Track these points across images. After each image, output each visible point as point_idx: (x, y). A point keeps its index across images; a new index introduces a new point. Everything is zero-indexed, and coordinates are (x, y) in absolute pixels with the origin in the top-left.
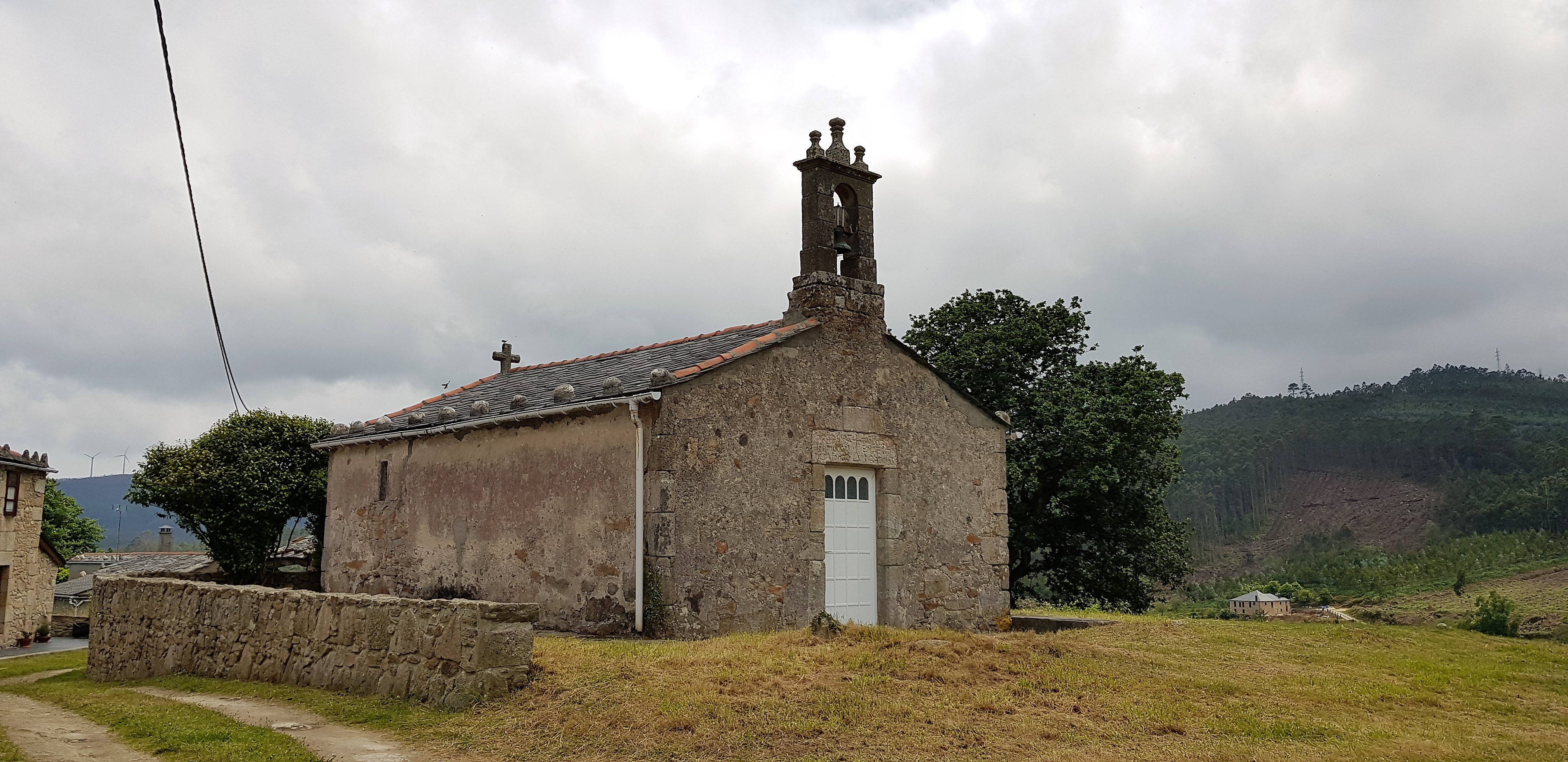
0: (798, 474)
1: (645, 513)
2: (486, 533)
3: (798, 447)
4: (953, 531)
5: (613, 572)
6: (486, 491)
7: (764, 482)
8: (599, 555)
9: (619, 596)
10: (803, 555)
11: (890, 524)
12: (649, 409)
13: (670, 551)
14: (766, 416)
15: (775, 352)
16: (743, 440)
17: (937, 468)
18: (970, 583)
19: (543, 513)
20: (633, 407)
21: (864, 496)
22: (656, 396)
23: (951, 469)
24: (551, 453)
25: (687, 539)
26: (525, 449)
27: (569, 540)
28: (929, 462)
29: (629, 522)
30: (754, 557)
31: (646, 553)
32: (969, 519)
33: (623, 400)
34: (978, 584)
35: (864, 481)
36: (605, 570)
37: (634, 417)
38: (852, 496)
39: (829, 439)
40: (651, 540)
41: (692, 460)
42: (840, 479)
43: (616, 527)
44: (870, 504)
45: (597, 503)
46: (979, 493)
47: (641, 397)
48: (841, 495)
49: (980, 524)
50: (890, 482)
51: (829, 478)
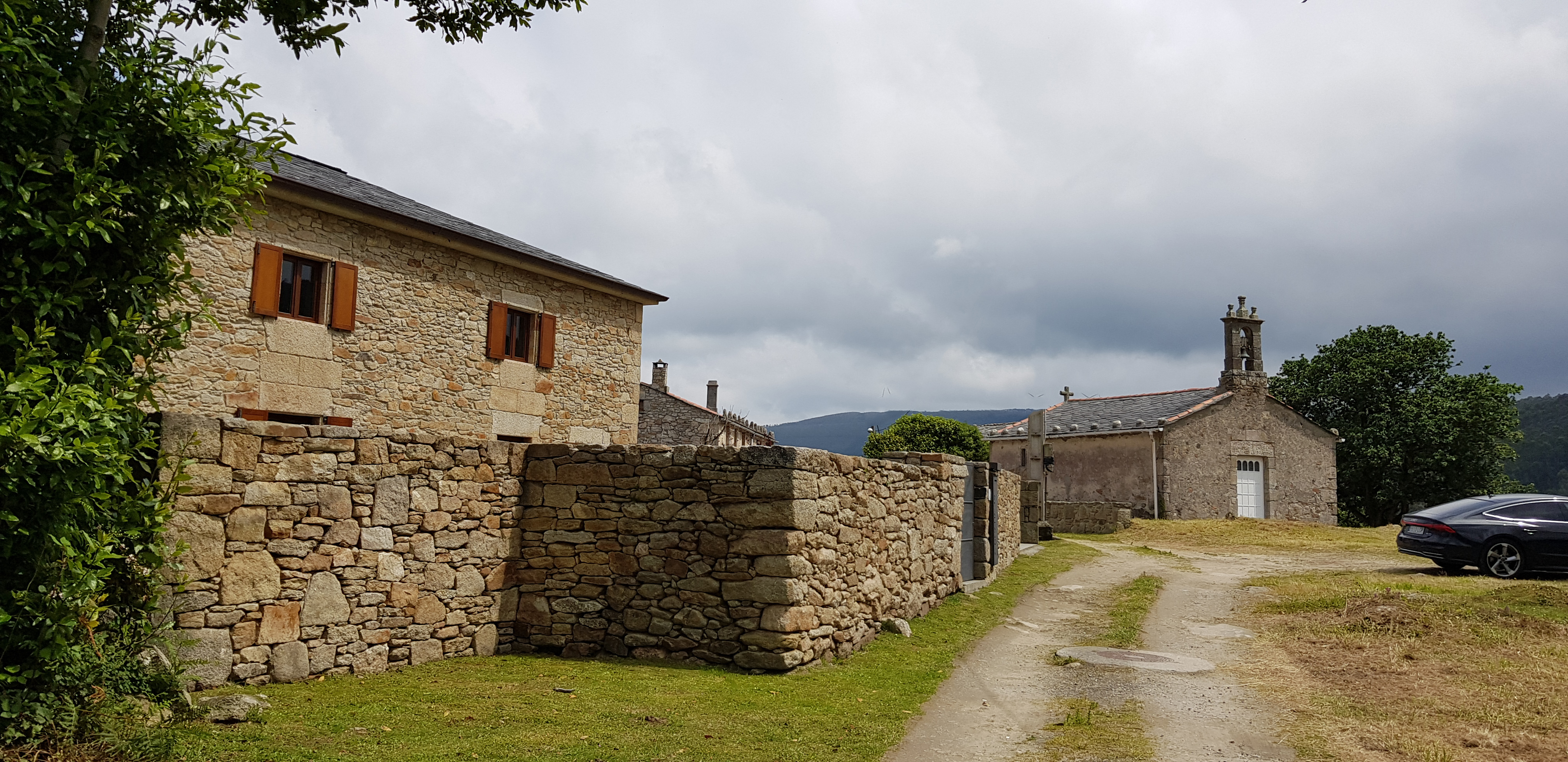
0: (1223, 460)
1: (1158, 476)
2: (1081, 482)
3: (1224, 449)
4: (1305, 486)
5: (1144, 499)
6: (1080, 464)
7: (1208, 464)
8: (1137, 492)
9: (1147, 508)
10: (1227, 495)
11: (1271, 483)
12: (1158, 435)
13: (1168, 491)
14: (1208, 436)
15: (1212, 408)
16: (1198, 446)
17: (1296, 457)
18: (1314, 511)
19: (1110, 474)
20: (1151, 434)
21: (1257, 469)
22: (1161, 429)
23: (1303, 457)
24: (1112, 449)
25: (1175, 486)
26: (1099, 447)
27: (1123, 486)
28: (1291, 454)
29: (1150, 479)
30: (1205, 495)
31: (1158, 491)
32: (1313, 481)
33: (1146, 430)
34: (1318, 512)
35: (1257, 463)
36: (1139, 498)
37: (1152, 438)
38: (1251, 469)
39: (1238, 445)
40: (1160, 486)
41: (1176, 455)
42: (1245, 462)
43: (1144, 481)
44: (1261, 473)
45: (1135, 471)
46: (1320, 468)
47: (1155, 430)
48: (1245, 469)
49: (1320, 483)
50: (1270, 464)
51: (1239, 462)
